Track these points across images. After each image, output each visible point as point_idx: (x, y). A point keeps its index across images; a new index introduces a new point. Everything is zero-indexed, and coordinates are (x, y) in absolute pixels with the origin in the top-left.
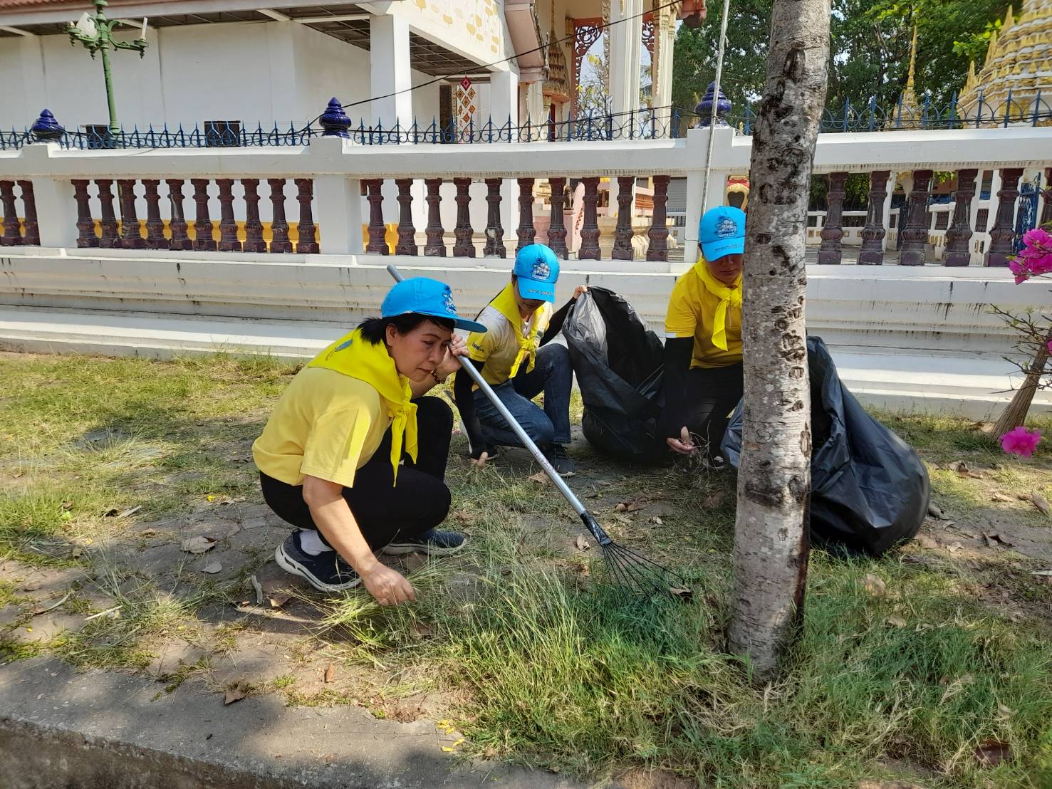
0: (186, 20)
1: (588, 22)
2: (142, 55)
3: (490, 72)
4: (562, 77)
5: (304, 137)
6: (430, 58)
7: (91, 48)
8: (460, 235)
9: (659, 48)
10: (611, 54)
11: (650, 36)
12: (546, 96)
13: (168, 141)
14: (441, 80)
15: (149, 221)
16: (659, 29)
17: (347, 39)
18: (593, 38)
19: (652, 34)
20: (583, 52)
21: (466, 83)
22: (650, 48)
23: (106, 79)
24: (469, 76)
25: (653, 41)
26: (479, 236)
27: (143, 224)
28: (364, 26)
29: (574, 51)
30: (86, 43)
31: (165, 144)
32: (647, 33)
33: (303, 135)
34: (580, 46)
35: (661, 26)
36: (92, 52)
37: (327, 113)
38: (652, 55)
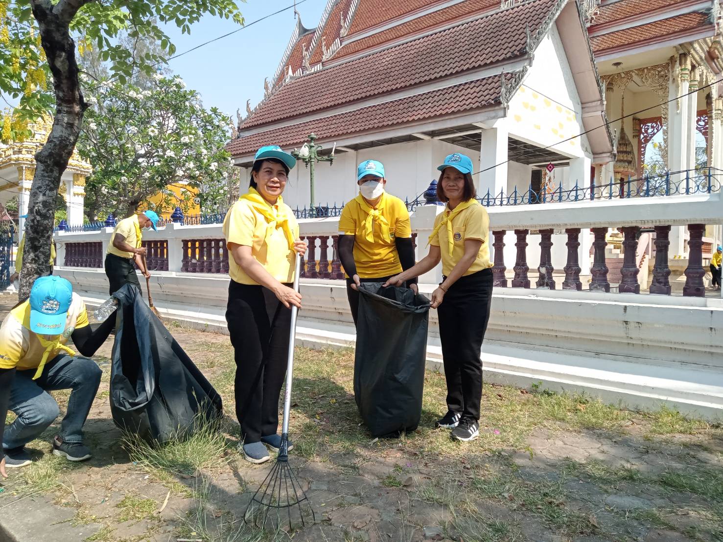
0: (372, 144)
1: (652, 120)
2: (331, 164)
3: (569, 159)
4: (630, 159)
5: (414, 206)
6: (526, 153)
7: (306, 162)
8: (518, 271)
9: (712, 133)
10: (669, 140)
11: (705, 125)
12: (616, 172)
13: (335, 213)
14: (532, 167)
15: (321, 261)
16: (712, 119)
17: (468, 146)
18: (656, 131)
19: (706, 123)
20: (647, 141)
21: (551, 168)
22: (705, 134)
23: (311, 179)
24: (552, 163)
25: (707, 128)
26: (533, 271)
27: (318, 263)
28: (479, 136)
29: (640, 141)
30: (304, 160)
31: (333, 214)
32: (702, 123)
33: (413, 205)
34: (645, 137)
35: (714, 117)
36: (307, 164)
37: (429, 190)
38: (707, 139)
